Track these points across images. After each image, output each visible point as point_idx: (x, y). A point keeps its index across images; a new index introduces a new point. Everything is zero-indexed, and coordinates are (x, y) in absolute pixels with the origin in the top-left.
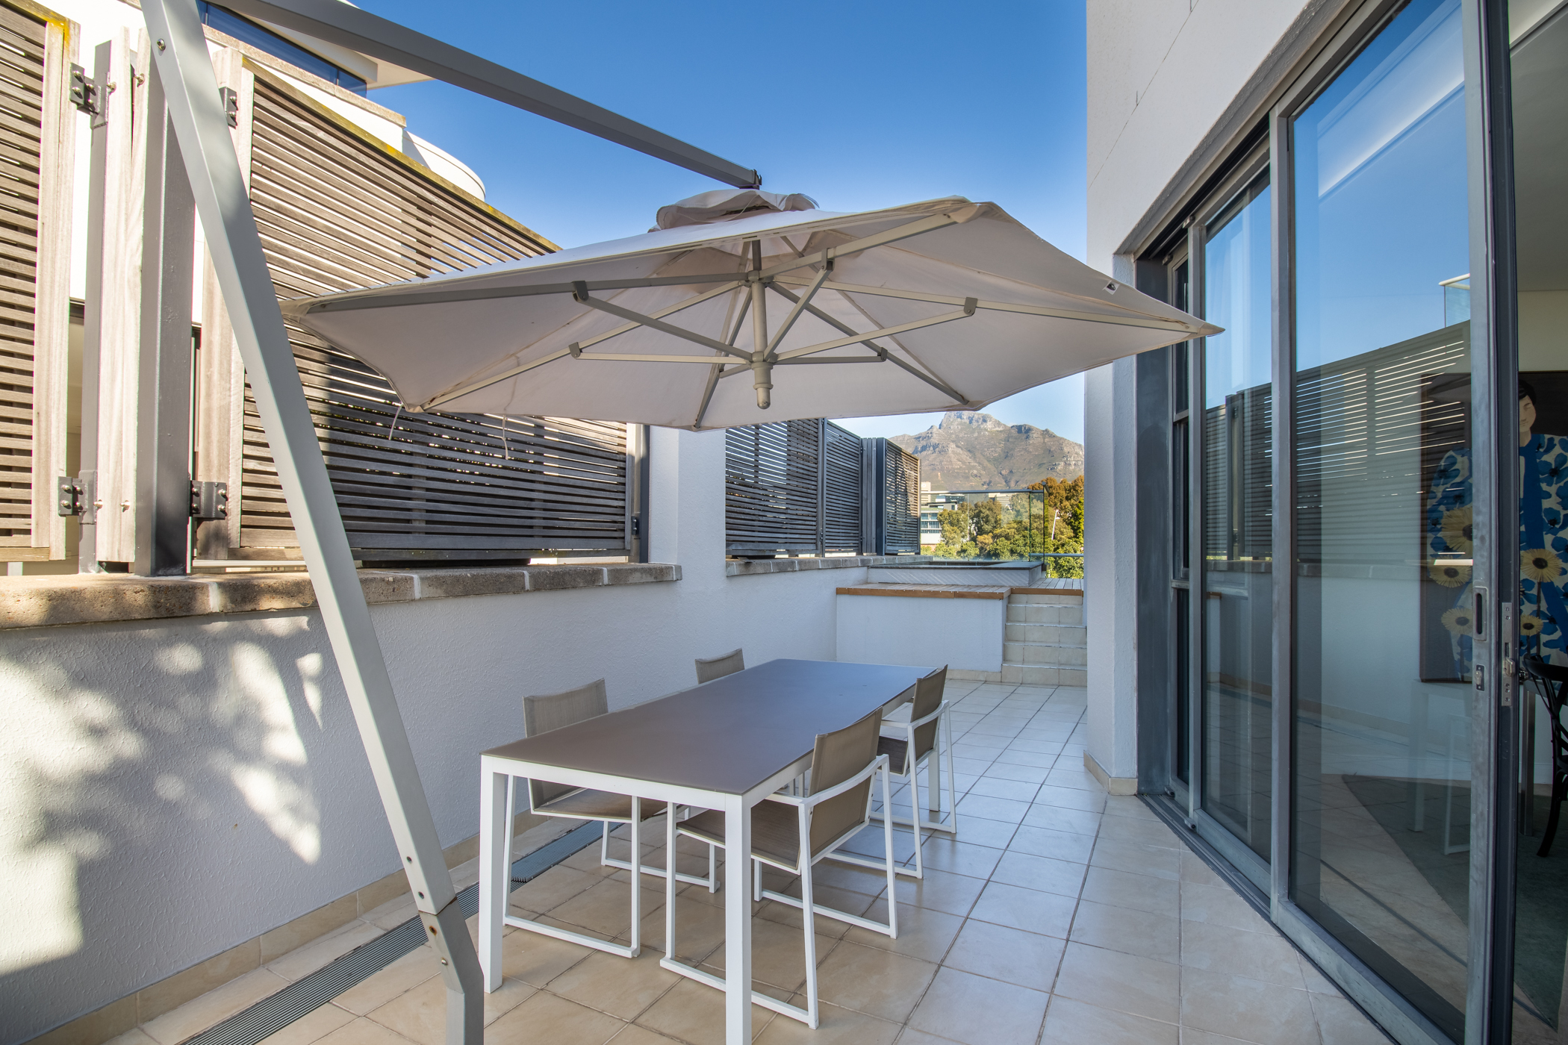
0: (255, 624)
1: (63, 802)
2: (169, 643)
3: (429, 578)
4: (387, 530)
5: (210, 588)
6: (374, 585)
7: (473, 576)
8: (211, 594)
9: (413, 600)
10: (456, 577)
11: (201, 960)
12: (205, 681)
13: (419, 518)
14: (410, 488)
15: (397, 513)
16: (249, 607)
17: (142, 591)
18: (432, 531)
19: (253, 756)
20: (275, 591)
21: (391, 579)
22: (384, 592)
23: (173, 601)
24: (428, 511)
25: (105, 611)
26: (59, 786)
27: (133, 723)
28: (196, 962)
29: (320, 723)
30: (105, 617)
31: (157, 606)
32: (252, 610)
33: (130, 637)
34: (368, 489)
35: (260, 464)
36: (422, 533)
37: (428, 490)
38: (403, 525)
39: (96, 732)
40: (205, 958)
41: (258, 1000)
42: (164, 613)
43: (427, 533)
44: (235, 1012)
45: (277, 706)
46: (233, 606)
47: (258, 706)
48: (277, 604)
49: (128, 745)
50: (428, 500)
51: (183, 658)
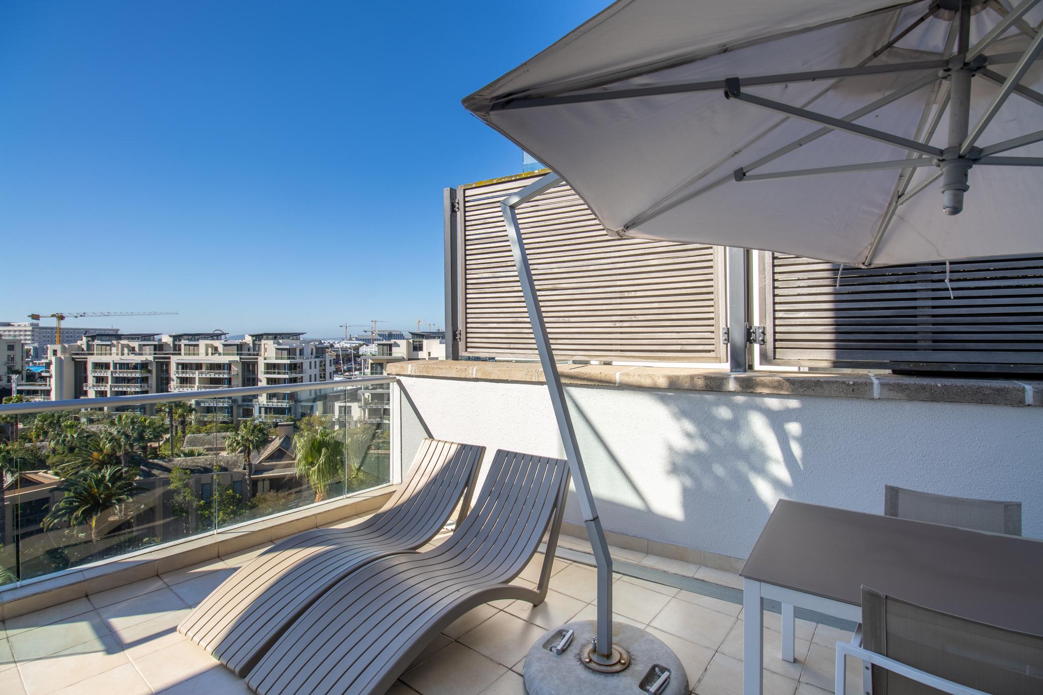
0: (758, 400)
1: (679, 460)
2: (717, 404)
3: (890, 384)
4: (887, 348)
5: (730, 379)
6: (835, 385)
7: (944, 386)
8: (730, 384)
9: (873, 399)
10: (923, 385)
11: (731, 556)
12: (735, 425)
13: (921, 339)
14: (915, 316)
15: (896, 336)
16: (751, 390)
17: (701, 378)
18: (937, 348)
19: (761, 471)
20: (764, 385)
21: (851, 383)
22: (844, 391)
23: (713, 384)
24: (934, 333)
25: (687, 385)
26: (677, 453)
27: (704, 437)
28: (728, 555)
29: (801, 466)
30: (686, 388)
31: (707, 386)
32: (751, 392)
33: (700, 397)
34: (867, 321)
35: (786, 314)
36: (929, 350)
37: (933, 316)
38: (910, 345)
39: (689, 435)
40: (732, 556)
41: (736, 587)
42: (709, 389)
43: (934, 350)
44: (724, 584)
45: (773, 448)
46: (741, 389)
47: (762, 444)
48: (765, 391)
49: (702, 446)
50: (933, 324)
51: (724, 413)
